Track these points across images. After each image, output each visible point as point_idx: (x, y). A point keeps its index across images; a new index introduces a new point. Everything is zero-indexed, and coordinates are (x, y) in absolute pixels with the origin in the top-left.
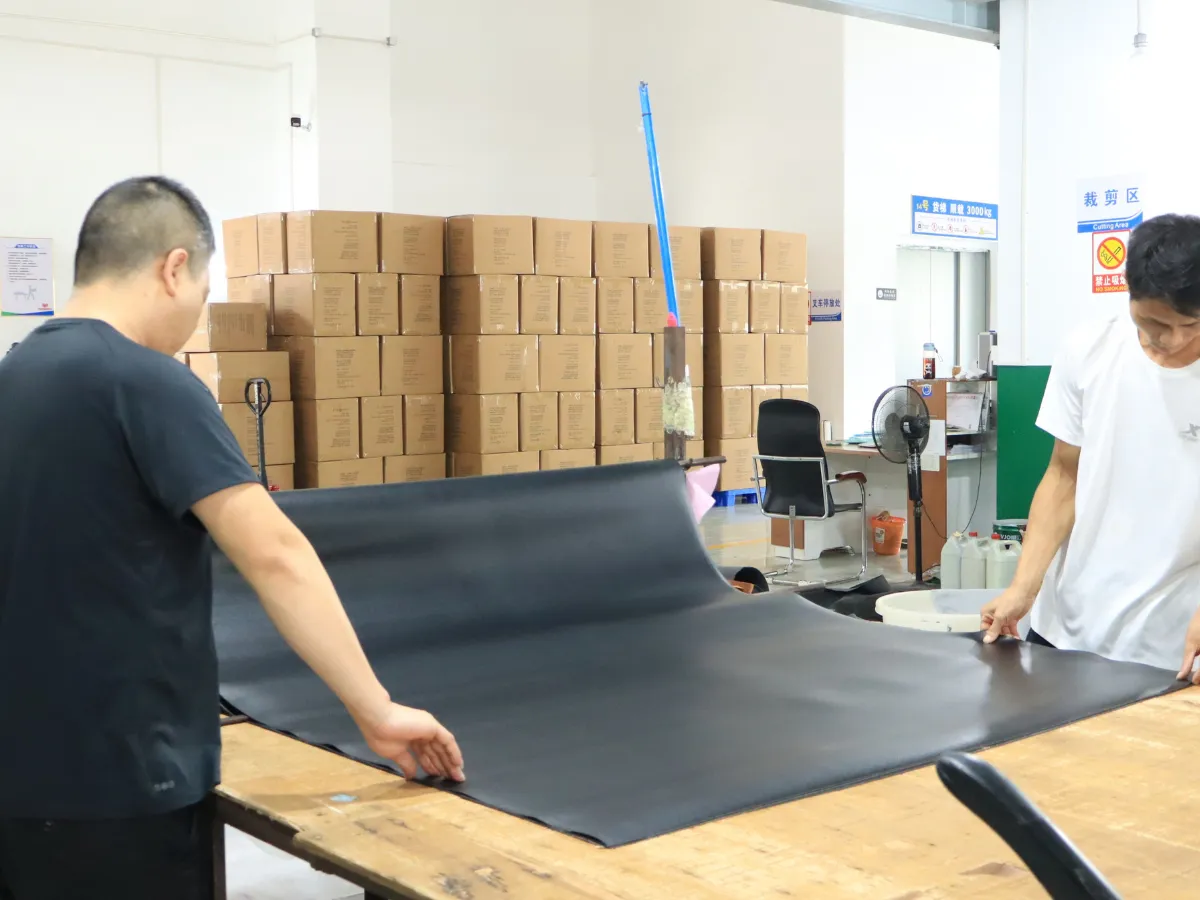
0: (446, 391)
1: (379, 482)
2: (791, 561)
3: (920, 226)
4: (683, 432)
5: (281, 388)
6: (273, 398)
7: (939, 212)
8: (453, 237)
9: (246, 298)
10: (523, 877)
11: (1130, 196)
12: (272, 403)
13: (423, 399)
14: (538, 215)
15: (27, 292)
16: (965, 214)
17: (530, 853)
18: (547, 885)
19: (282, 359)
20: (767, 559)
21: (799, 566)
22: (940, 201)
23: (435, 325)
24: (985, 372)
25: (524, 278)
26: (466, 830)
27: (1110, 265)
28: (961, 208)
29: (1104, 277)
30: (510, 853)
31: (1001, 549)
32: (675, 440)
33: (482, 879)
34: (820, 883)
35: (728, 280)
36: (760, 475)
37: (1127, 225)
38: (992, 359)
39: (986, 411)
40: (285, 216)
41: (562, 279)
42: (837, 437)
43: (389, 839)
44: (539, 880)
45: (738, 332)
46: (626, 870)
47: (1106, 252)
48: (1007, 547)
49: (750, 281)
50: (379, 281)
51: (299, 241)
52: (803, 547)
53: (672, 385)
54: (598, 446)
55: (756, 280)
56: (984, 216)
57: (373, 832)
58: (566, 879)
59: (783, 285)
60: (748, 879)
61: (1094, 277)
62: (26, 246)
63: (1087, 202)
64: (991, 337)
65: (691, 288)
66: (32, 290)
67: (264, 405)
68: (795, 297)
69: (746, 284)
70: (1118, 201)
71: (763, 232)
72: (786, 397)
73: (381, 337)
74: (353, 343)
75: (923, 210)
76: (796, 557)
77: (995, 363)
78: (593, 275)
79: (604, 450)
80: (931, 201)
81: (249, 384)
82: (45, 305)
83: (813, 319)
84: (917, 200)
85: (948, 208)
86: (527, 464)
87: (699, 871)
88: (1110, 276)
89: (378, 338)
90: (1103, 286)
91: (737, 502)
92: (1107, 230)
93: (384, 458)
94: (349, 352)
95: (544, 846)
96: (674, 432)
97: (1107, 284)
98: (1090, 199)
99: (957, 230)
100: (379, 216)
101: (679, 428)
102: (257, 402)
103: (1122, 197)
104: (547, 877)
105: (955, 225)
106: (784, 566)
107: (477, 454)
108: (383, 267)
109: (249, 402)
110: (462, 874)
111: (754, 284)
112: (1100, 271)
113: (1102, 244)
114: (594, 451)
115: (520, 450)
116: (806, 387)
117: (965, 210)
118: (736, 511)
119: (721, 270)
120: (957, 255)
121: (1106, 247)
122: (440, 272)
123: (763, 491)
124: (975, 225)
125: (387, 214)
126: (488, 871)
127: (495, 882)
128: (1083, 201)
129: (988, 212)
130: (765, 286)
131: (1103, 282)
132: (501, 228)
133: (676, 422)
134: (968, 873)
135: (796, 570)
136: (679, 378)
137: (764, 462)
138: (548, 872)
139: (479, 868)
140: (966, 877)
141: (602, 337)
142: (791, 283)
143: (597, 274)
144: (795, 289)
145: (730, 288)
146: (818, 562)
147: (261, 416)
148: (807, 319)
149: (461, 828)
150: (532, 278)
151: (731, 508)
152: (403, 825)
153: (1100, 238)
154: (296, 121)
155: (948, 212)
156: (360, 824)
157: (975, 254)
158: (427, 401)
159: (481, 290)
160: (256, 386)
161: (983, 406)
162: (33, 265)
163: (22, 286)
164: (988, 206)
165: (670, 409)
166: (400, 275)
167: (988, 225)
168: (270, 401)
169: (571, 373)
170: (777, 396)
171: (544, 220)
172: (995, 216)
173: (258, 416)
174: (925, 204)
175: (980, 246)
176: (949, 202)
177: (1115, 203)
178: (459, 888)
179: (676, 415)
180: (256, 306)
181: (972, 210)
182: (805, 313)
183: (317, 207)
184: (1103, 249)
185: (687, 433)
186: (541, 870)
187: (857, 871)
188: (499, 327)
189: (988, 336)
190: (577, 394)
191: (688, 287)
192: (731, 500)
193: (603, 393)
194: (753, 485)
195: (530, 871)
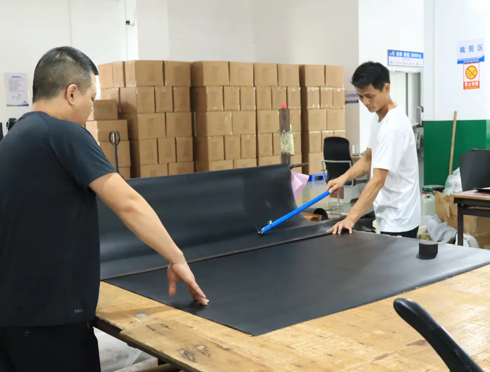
0: (193, 135)
1: (166, 175)
2: (338, 204)
3: (391, 62)
4: (289, 153)
5: (124, 135)
6: (121, 139)
7: (399, 56)
8: (195, 71)
9: (108, 98)
10: (217, 349)
11: (479, 48)
12: (121, 142)
13: (184, 139)
14: (230, 60)
15: (17, 96)
16: (410, 57)
17: (220, 338)
18: (227, 353)
19: (124, 123)
20: (329, 203)
21: (342, 206)
22: (399, 51)
23: (188, 108)
24: (418, 124)
25: (225, 87)
26: (194, 328)
27: (470, 77)
28: (408, 54)
29: (468, 82)
30: (212, 339)
31: (426, 198)
32: (286, 157)
33: (199, 351)
34: (346, 350)
35: (311, 87)
36: (325, 169)
37: (478, 60)
38: (421, 118)
39: (419, 140)
40: (124, 62)
41: (241, 88)
42: (357, 152)
43: (161, 334)
44: (224, 351)
45: (315, 109)
46: (262, 346)
47: (469, 72)
48: (428, 197)
49: (320, 87)
50: (164, 90)
51: (130, 73)
52: (343, 198)
53: (284, 133)
54: (257, 157)
55: (323, 86)
56: (418, 58)
57: (154, 330)
58: (236, 350)
59: (334, 89)
60: (314, 349)
61: (464, 83)
62: (16, 77)
63: (461, 51)
64: (421, 109)
65: (296, 90)
66: (19, 96)
67: (117, 142)
68: (339, 93)
69: (318, 88)
70: (474, 50)
71: (325, 66)
72: (335, 136)
73: (165, 113)
74: (154, 116)
75: (392, 56)
76: (340, 202)
77: (423, 120)
78: (254, 86)
79: (260, 159)
80: (396, 51)
81: (111, 134)
82: (25, 102)
83: (347, 102)
84: (390, 51)
85: (403, 54)
86: (228, 166)
87: (293, 346)
88: (471, 82)
89: (164, 114)
90: (468, 87)
91: (316, 180)
92: (470, 63)
93: (168, 164)
94: (152, 120)
95: (227, 335)
96: (286, 153)
97: (469, 85)
98: (462, 50)
99: (407, 63)
100: (163, 62)
101: (288, 152)
102: (114, 141)
103: (476, 48)
104: (228, 349)
105: (406, 61)
106: (335, 206)
107: (207, 161)
108: (166, 84)
109: (110, 141)
110: (191, 349)
111: (322, 88)
112: (467, 80)
113: (468, 69)
114: (255, 160)
115: (225, 159)
116: (344, 131)
117: (410, 55)
118: (316, 184)
119: (308, 82)
120: (407, 74)
121: (469, 70)
122: (190, 86)
123: (326, 175)
124: (414, 61)
125: (167, 61)
126: (203, 347)
127: (205, 352)
128: (460, 50)
129: (420, 56)
130: (326, 89)
131: (468, 85)
132: (215, 66)
133: (286, 149)
134: (408, 345)
135: (341, 208)
136: (287, 130)
137: (327, 163)
138: (228, 347)
139: (199, 346)
140: (408, 347)
141: (258, 112)
142: (337, 87)
143: (256, 85)
144: (339, 90)
145: (311, 89)
146: (350, 204)
147: (116, 147)
148: (344, 102)
149: (192, 328)
150: (228, 87)
151: (313, 182)
152: (167, 327)
153: (467, 66)
154: (128, 22)
155: (403, 56)
156: (149, 327)
157: (415, 73)
158: (185, 140)
159: (207, 92)
160: (113, 135)
161: (418, 138)
162: (19, 85)
163: (15, 94)
164: (420, 53)
165: (284, 143)
166: (173, 87)
167: (420, 61)
168: (119, 140)
169: (245, 127)
170: (332, 135)
171: (233, 63)
172: (422, 57)
173: (114, 147)
174: (393, 53)
175: (416, 70)
176: (403, 52)
177: (473, 51)
178: (189, 355)
179: (286, 146)
180: (113, 101)
181: (413, 55)
182: (343, 100)
183: (137, 59)
184: (468, 71)
185: (291, 154)
186: (225, 346)
187: (361, 345)
188: (215, 108)
189: (420, 109)
190: (248, 136)
191: (294, 90)
192: (313, 179)
193: (259, 135)
194: (322, 172)
195: (221, 347)
